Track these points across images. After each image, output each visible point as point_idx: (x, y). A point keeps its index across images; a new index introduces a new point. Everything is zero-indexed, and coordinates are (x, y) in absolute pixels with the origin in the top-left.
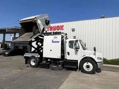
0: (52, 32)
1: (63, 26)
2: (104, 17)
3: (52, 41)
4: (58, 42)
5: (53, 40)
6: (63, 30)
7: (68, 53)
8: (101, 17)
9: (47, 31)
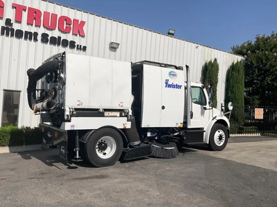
0: (36, 34)
1: (83, 23)
2: (173, 34)
3: (166, 83)
6: (83, 36)
8: (169, 34)
9: (13, 21)
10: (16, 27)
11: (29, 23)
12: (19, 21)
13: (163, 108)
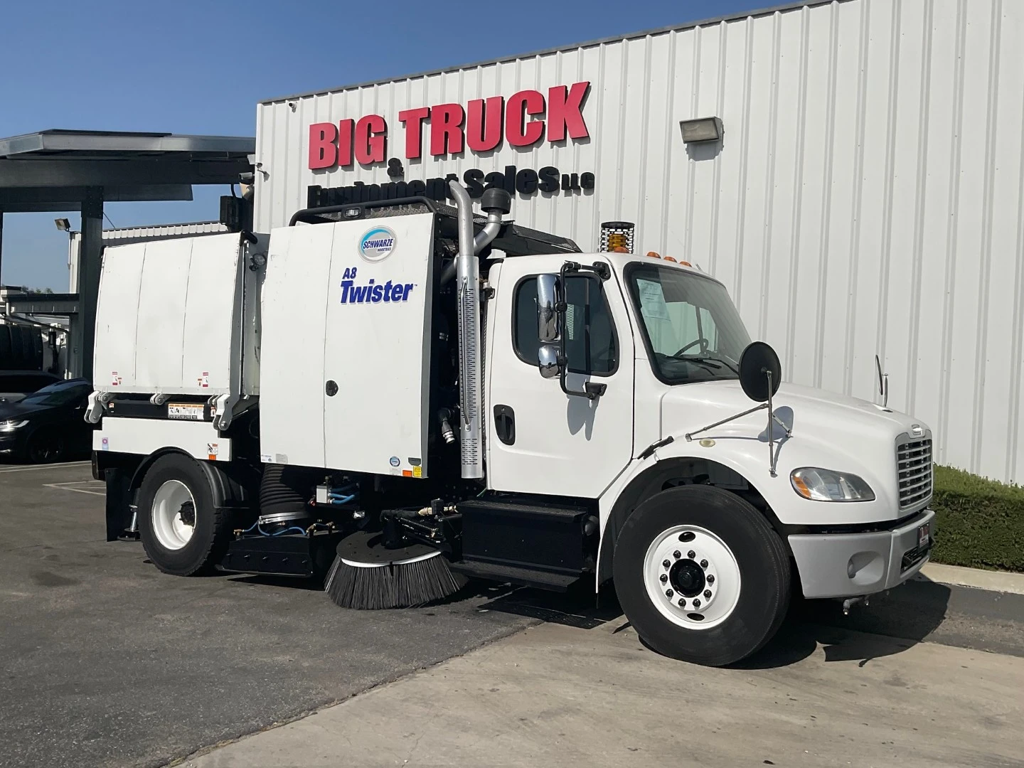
0: (452, 179)
1: (583, 91)
3: (346, 285)
4: (399, 292)
5: (350, 273)
7: (506, 423)
9: (405, 162)
10: (412, 173)
11: (439, 154)
12: (415, 157)
13: (332, 388)
